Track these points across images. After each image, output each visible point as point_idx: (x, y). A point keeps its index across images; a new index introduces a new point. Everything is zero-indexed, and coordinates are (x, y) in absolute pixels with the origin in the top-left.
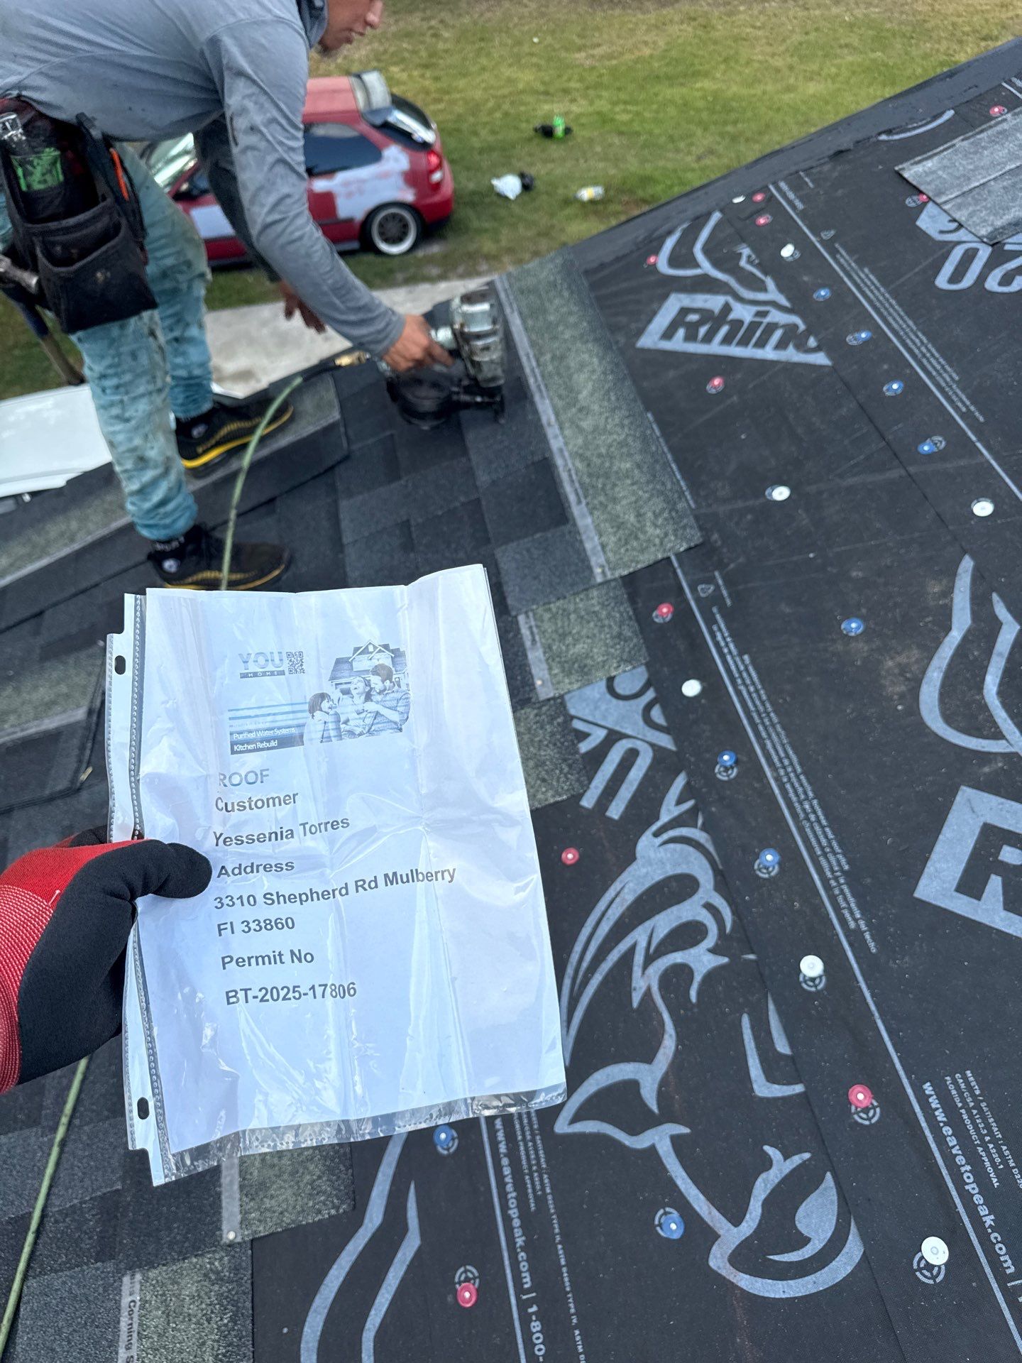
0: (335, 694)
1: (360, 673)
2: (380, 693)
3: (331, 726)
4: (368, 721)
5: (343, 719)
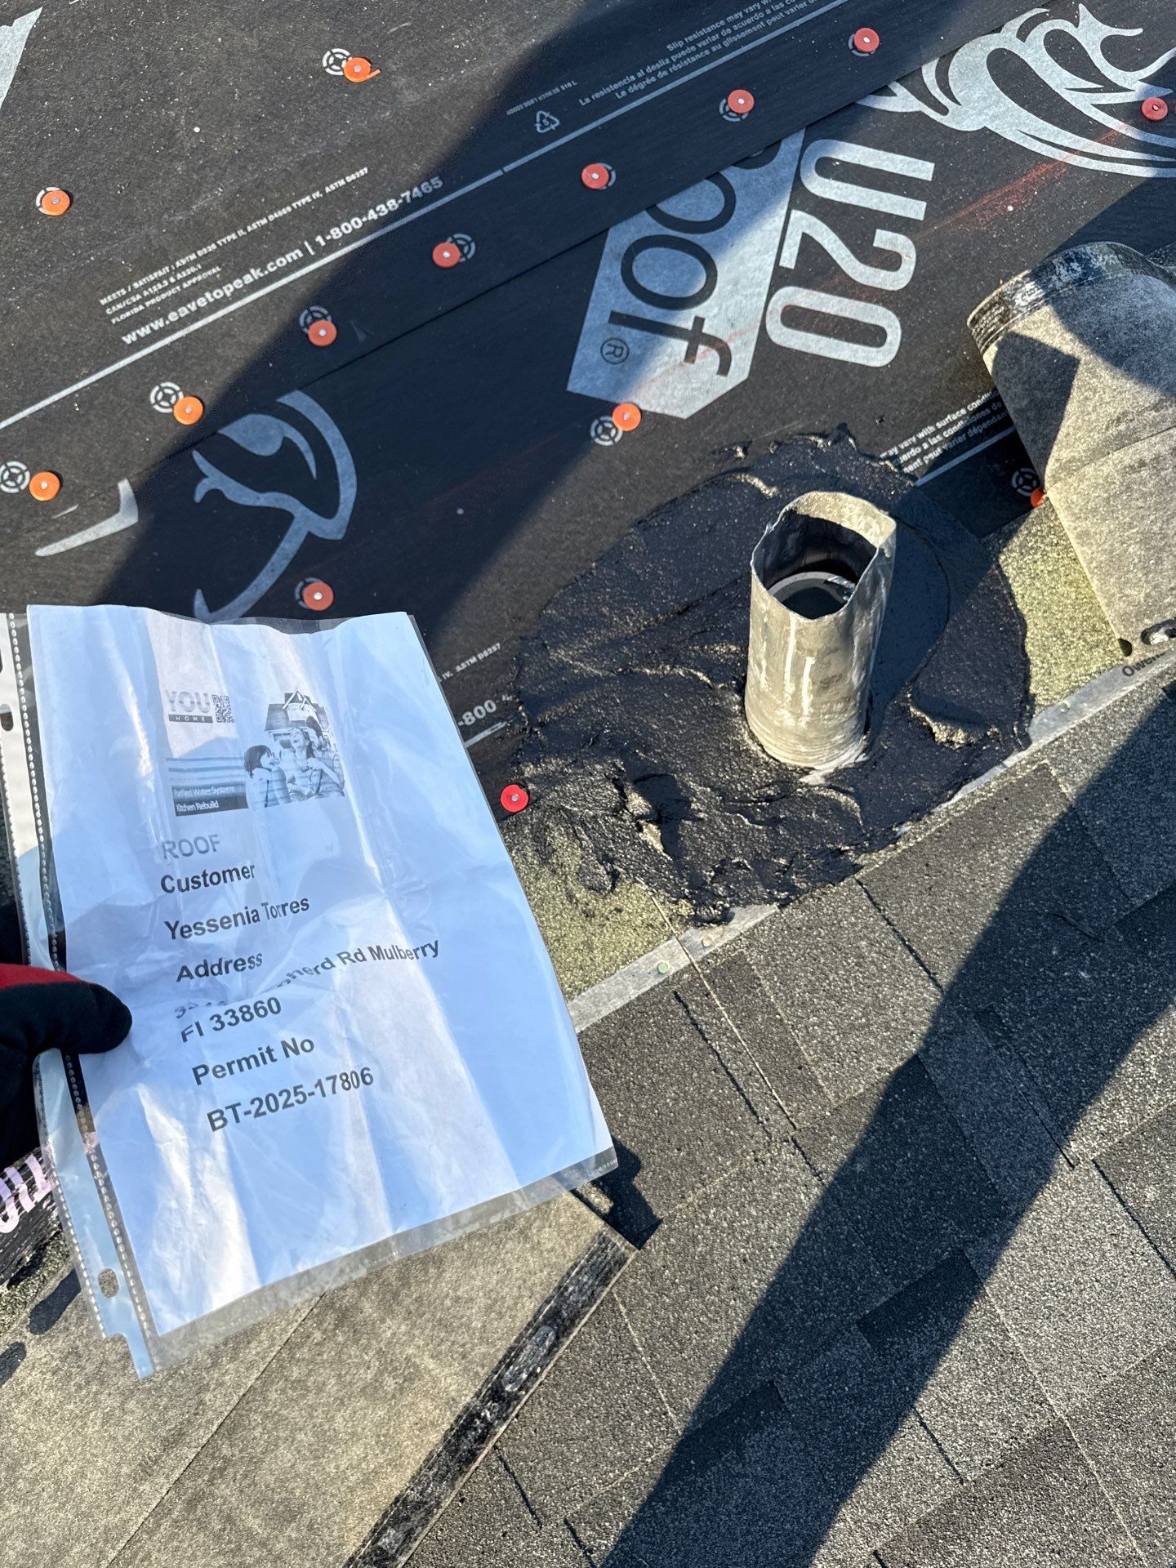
0: (274, 747)
1: (297, 723)
4: (315, 780)
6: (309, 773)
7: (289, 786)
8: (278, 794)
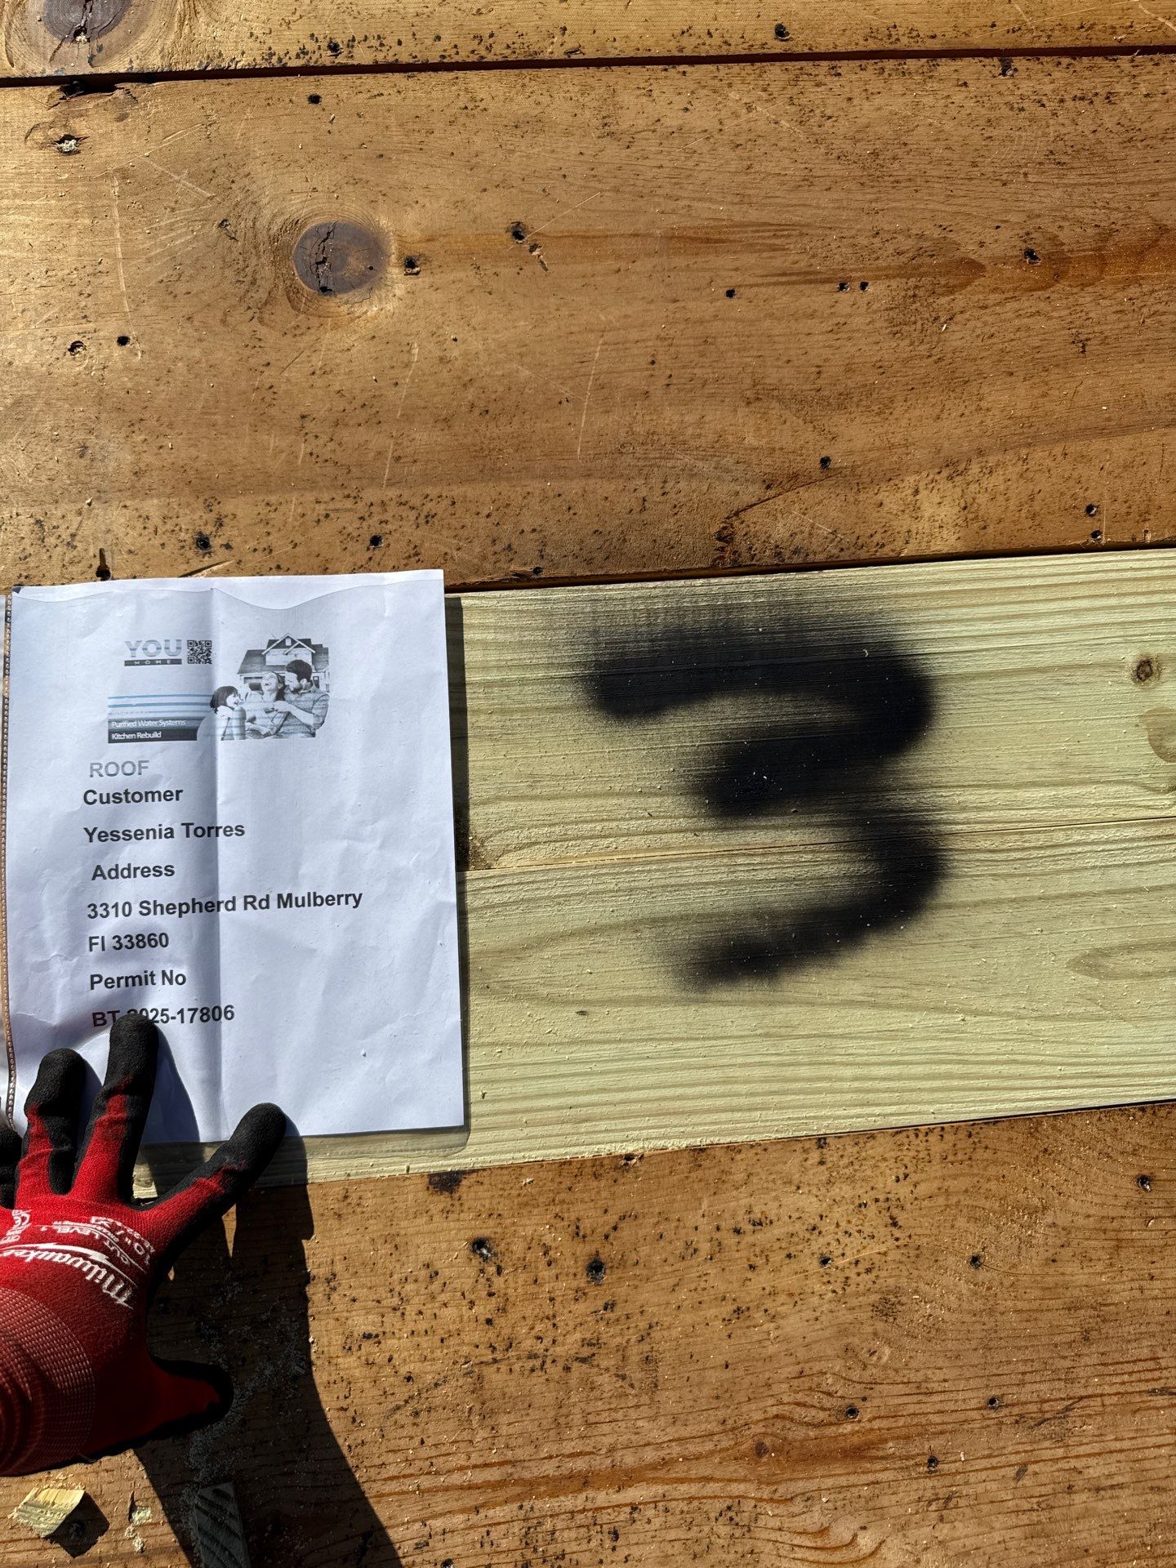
0: (243, 688)
1: (274, 668)
2: (296, 691)
3: (235, 723)
4: (278, 721)
5: (249, 716)
6: (272, 715)
7: (248, 725)
8: (236, 731)
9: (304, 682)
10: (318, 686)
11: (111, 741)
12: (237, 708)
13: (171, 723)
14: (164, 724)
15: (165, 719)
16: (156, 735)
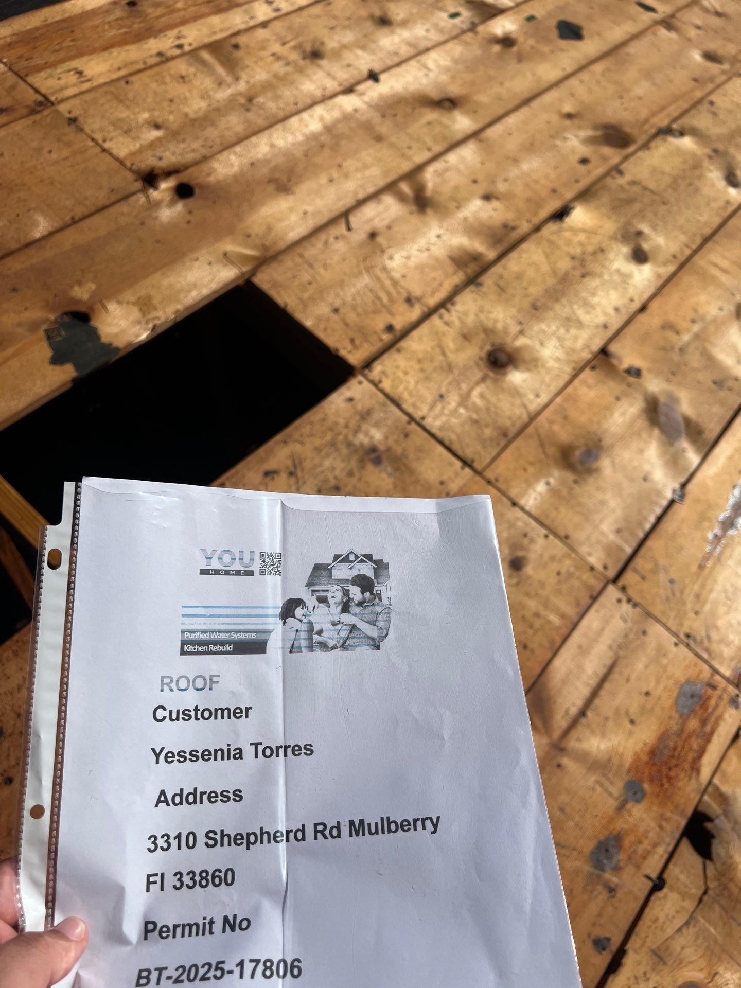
0: (311, 601)
1: (339, 581)
2: (360, 604)
3: (303, 635)
4: (344, 634)
9: (367, 595)
10: (380, 599)
11: (183, 653)
12: (305, 620)
13: (242, 636)
14: (236, 637)
15: (237, 632)
16: (228, 648)
